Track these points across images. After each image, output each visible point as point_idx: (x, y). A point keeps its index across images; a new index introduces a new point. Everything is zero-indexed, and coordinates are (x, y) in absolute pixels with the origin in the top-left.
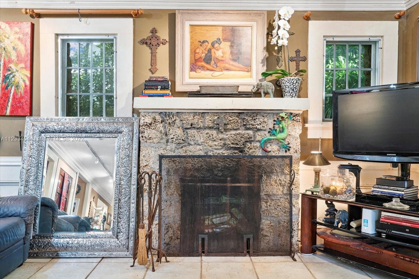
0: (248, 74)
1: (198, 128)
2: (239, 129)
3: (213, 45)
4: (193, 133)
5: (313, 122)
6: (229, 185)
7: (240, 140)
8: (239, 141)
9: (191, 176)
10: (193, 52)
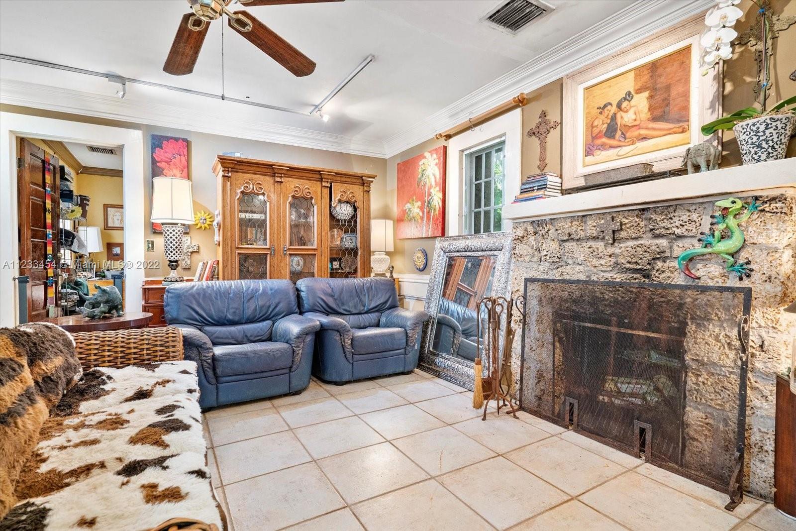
1: (578, 240)
2: (642, 237)
4: (570, 247)
7: (642, 256)
8: (641, 259)
10: (590, 126)
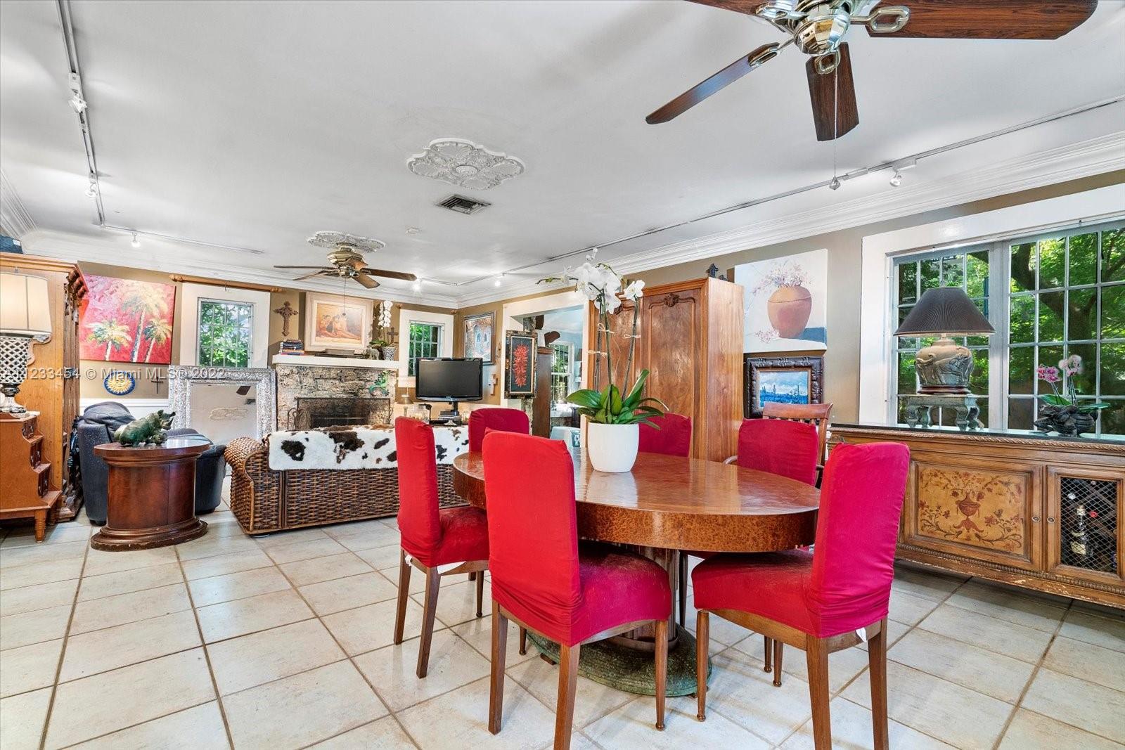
0: (358, 341)
1: (325, 379)
2: (355, 380)
3: (334, 318)
4: (321, 382)
5: (402, 377)
6: (348, 418)
8: (355, 388)
9: (320, 413)
10: (319, 323)
